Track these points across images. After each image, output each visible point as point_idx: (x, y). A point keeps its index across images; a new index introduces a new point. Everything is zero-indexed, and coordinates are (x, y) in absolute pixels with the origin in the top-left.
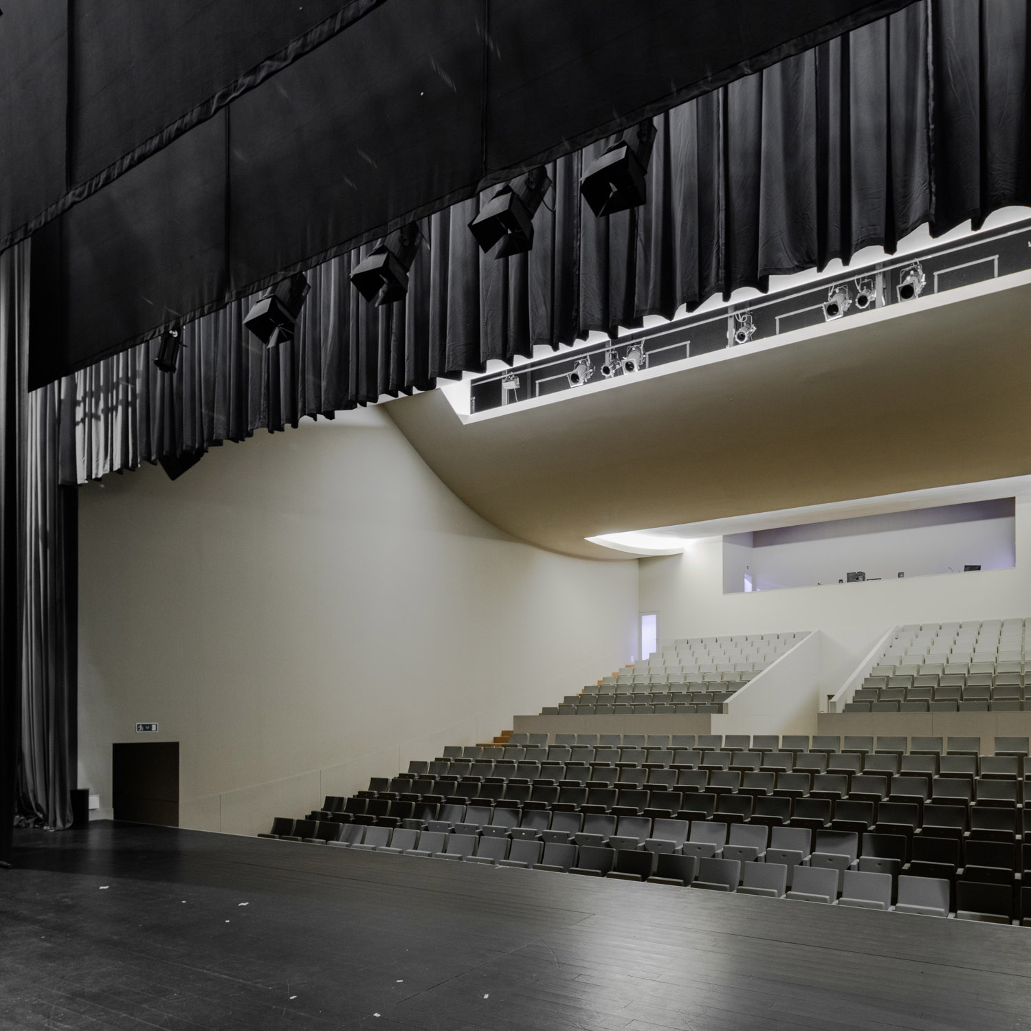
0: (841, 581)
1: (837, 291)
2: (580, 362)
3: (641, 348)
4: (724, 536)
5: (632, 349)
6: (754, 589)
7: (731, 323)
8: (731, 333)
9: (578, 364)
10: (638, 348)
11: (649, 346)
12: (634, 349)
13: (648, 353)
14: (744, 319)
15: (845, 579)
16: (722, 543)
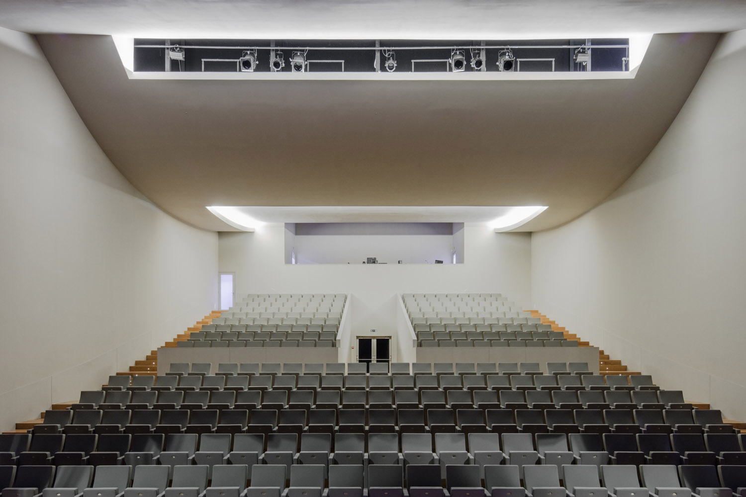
0: (364, 262)
1: (458, 53)
2: (249, 52)
3: (305, 55)
4: (286, 224)
5: (297, 53)
6: (296, 263)
7: (378, 55)
8: (377, 63)
9: (247, 53)
10: (302, 55)
11: (311, 55)
12: (299, 54)
13: (309, 61)
14: (389, 55)
15: (366, 261)
16: (284, 228)
